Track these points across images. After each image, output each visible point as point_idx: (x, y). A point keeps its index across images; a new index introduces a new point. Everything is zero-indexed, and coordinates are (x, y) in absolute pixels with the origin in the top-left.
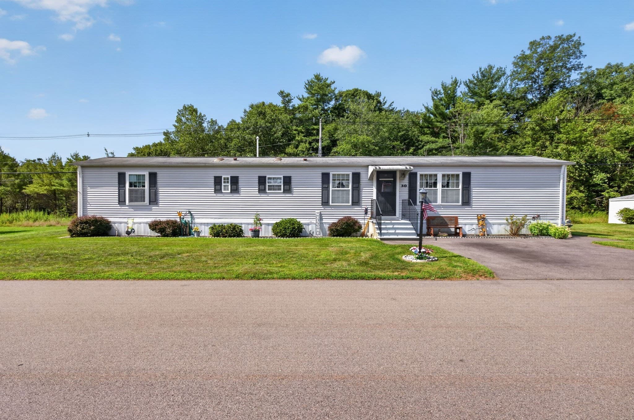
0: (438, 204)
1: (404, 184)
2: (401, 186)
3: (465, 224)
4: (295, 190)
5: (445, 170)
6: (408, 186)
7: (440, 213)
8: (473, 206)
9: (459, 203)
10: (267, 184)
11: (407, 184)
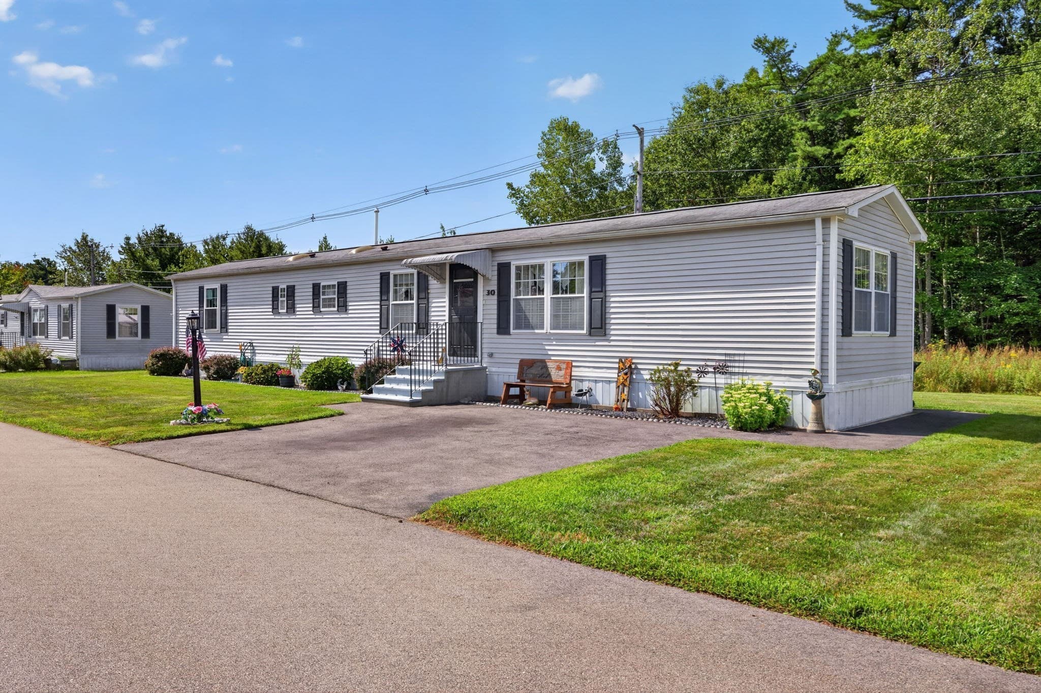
0: (544, 331)
1: (491, 289)
2: (486, 293)
3: (596, 381)
4: (351, 305)
5: (560, 253)
6: (496, 293)
7: (550, 353)
8: (612, 338)
9: (583, 329)
10: (322, 297)
11: (495, 288)
